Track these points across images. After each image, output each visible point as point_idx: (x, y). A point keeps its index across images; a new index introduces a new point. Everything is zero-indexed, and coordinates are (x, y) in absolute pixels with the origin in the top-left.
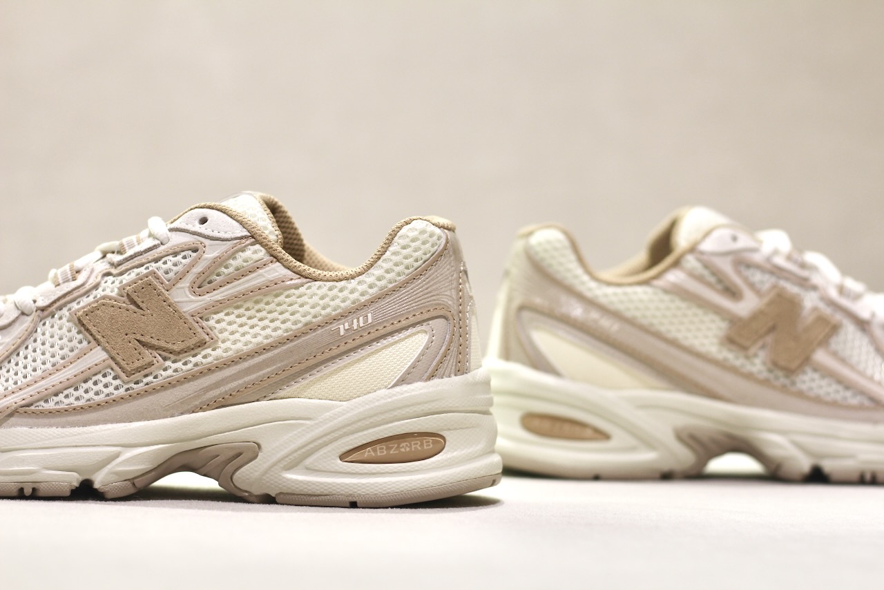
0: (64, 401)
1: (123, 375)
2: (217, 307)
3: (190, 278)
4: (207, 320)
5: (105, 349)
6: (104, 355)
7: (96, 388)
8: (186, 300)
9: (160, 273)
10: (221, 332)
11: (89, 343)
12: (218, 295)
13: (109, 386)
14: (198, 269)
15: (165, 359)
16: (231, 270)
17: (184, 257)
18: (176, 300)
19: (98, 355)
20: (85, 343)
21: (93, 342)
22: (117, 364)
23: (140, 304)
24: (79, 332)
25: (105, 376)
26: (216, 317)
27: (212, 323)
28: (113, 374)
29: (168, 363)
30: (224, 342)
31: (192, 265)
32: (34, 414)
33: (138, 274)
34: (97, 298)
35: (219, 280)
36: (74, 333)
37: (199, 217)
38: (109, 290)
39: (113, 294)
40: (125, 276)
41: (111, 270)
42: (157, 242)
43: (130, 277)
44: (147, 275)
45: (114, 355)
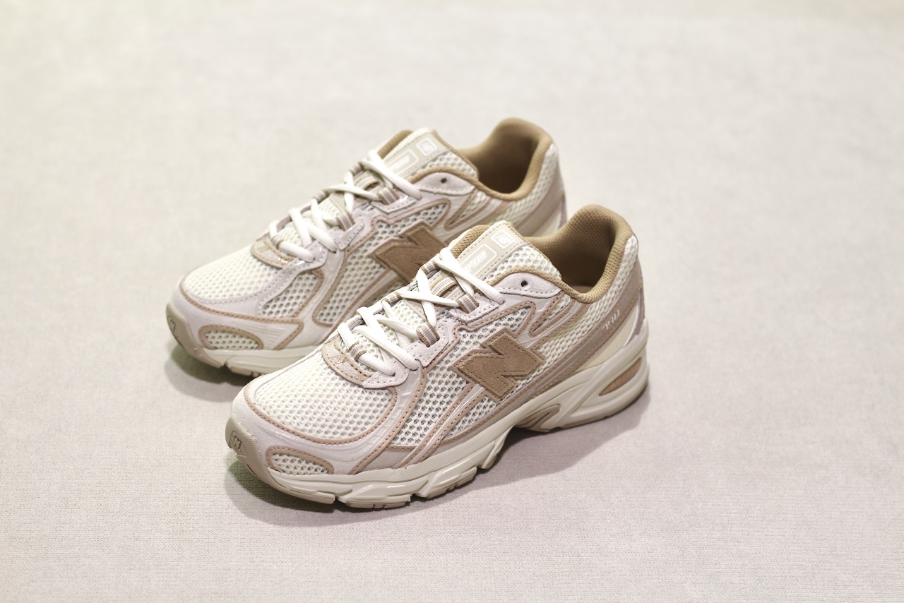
0: (464, 427)
1: (496, 399)
2: (544, 340)
3: (529, 326)
4: (539, 348)
5: (482, 386)
6: (482, 389)
7: (479, 411)
8: (526, 341)
9: (508, 327)
10: (547, 353)
11: (467, 383)
12: (545, 333)
13: (488, 407)
14: (534, 321)
15: (516, 380)
16: (553, 315)
17: (522, 314)
18: (521, 343)
19: (478, 390)
20: (464, 384)
21: (473, 382)
22: (491, 392)
23: (500, 351)
24: (458, 377)
25: (482, 401)
26: (545, 345)
27: (541, 350)
28: (487, 399)
29: (519, 382)
30: (548, 358)
31: (530, 319)
32: (450, 441)
33: (492, 331)
34: (466, 352)
35: (546, 323)
36: (454, 378)
37: (520, 282)
38: (471, 344)
39: (477, 347)
40: (480, 332)
41: (463, 326)
42: (497, 305)
43: (485, 334)
44: (501, 332)
45: (489, 388)
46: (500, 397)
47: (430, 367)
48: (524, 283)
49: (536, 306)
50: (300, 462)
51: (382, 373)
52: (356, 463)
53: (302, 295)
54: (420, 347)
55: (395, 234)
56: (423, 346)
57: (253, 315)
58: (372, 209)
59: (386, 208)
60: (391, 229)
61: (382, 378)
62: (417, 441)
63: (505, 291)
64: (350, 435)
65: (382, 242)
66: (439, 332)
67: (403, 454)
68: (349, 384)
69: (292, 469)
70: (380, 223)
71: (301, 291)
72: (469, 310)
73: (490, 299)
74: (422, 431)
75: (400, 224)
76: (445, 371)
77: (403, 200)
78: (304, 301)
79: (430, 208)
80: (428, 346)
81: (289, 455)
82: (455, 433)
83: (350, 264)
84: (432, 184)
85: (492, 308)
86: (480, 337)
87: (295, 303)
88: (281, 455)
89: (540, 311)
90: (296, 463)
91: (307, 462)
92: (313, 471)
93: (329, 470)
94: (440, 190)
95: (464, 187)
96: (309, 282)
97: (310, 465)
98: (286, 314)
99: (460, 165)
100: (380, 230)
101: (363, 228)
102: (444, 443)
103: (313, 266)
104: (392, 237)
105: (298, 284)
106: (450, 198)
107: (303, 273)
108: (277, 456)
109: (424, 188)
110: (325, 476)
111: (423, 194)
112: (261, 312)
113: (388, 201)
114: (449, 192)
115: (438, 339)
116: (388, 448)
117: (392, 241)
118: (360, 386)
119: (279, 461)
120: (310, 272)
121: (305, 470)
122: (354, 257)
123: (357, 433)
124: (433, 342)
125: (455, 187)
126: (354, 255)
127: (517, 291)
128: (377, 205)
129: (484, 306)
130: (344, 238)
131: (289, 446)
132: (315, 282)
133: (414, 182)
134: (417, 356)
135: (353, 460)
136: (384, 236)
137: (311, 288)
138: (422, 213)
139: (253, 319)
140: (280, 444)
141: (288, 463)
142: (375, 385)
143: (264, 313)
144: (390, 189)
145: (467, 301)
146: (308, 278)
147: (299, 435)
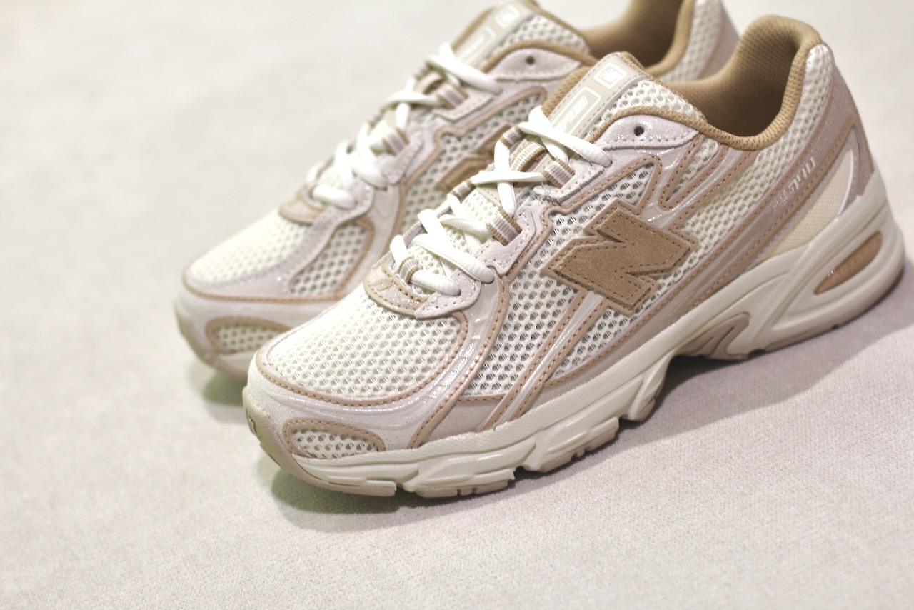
0: (582, 356)
1: (626, 310)
2: (689, 212)
3: (657, 194)
4: (683, 226)
5: (599, 292)
6: (599, 298)
7: (602, 332)
8: (656, 217)
9: (623, 199)
10: (698, 232)
11: (576, 291)
12: (688, 202)
13: (615, 325)
14: (662, 184)
15: (656, 278)
16: (693, 173)
17: (642, 176)
18: (649, 220)
19: (593, 301)
20: (571, 293)
21: (584, 290)
22: (615, 301)
23: (618, 238)
24: (559, 284)
25: (605, 316)
26: (690, 222)
27: (688, 228)
28: (613, 312)
29: (661, 281)
30: (702, 240)
31: (655, 182)
32: (560, 382)
33: (598, 208)
34: (564, 244)
35: (684, 186)
36: (554, 286)
37: (633, 128)
38: (570, 231)
39: (579, 236)
40: (581, 212)
41: (555, 208)
42: (600, 168)
43: (590, 212)
44: (612, 207)
45: (611, 294)
46: (631, 308)
47: (512, 275)
48: (639, 131)
49: (662, 161)
50: (332, 438)
51: (443, 293)
52: (414, 430)
53: (347, 258)
54: (494, 245)
55: (470, 150)
56: (497, 244)
57: (274, 295)
58: (433, 119)
59: (452, 115)
60: (463, 142)
61: (443, 300)
62: (507, 387)
63: (609, 146)
64: (400, 389)
65: (452, 164)
66: (521, 222)
67: (486, 408)
68: (397, 316)
69: (323, 451)
70: (447, 138)
71: (345, 253)
72: (562, 183)
73: (591, 162)
74: (512, 371)
75: (475, 135)
76: (536, 277)
77: (475, 100)
78: (351, 266)
79: (516, 104)
80: (505, 243)
81: (314, 430)
82: (569, 368)
83: (411, 203)
84: (514, 68)
85: (594, 173)
86: (582, 220)
87: (338, 272)
88: (304, 431)
89: (669, 167)
90: (327, 441)
91: (343, 438)
92: (354, 449)
93: (377, 445)
94: (526, 75)
95: (562, 64)
96: (353, 239)
97: (349, 441)
98: (327, 288)
99: (553, 32)
100: (448, 147)
101: (421, 148)
102: (550, 385)
103: (354, 213)
104: (466, 154)
105: (338, 244)
106: (544, 85)
107: (344, 225)
108: (299, 435)
109: (503, 75)
110: (372, 455)
111: (504, 85)
112: (286, 290)
113: (453, 103)
114: (541, 75)
115: (519, 231)
116: (462, 400)
117: (467, 160)
118: (412, 317)
119: (304, 441)
120: (354, 222)
121: (343, 450)
122: (415, 193)
123: (412, 385)
124: (513, 237)
125: (547, 67)
126: (415, 188)
127: (629, 143)
128: (439, 112)
129: (582, 173)
130: (395, 166)
131: (312, 416)
132: (363, 237)
133: (487, 70)
134: (490, 262)
135: (409, 425)
136: (455, 155)
137: (359, 247)
138: (505, 113)
139: (275, 301)
140: (299, 415)
141: (316, 442)
142: (432, 311)
143: (293, 291)
144: (454, 86)
145: (556, 171)
146: (352, 233)
147: (322, 399)
